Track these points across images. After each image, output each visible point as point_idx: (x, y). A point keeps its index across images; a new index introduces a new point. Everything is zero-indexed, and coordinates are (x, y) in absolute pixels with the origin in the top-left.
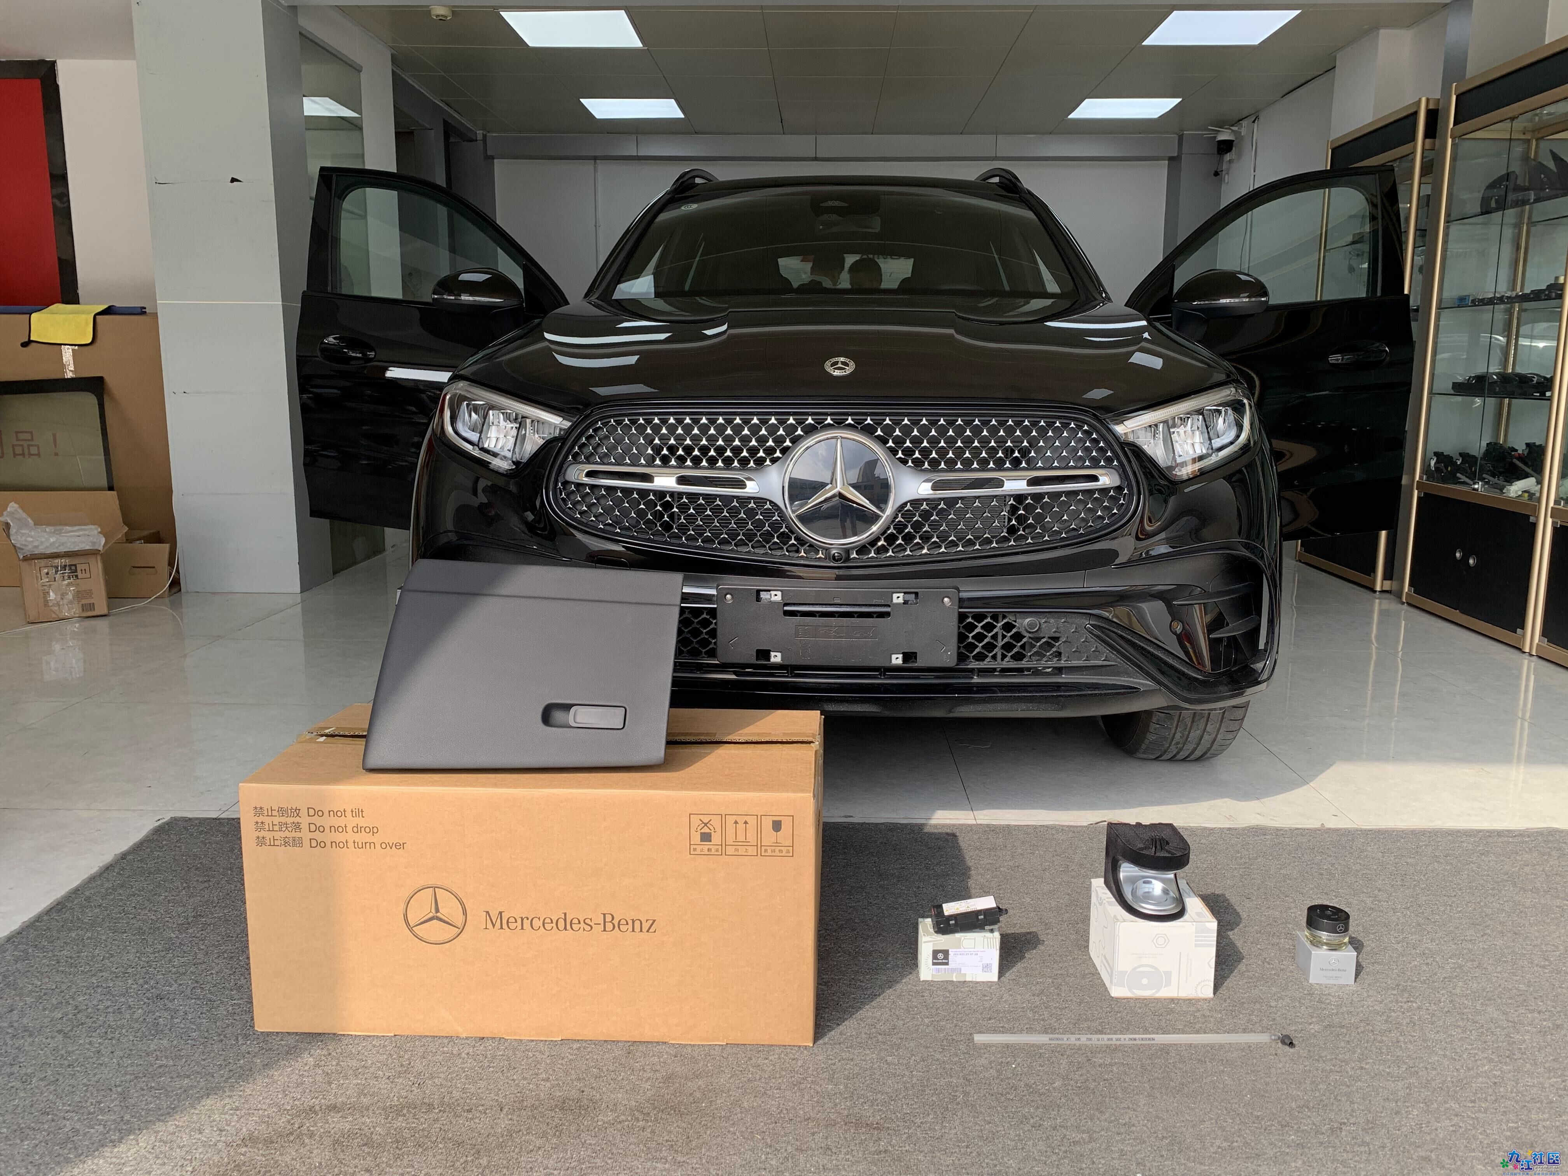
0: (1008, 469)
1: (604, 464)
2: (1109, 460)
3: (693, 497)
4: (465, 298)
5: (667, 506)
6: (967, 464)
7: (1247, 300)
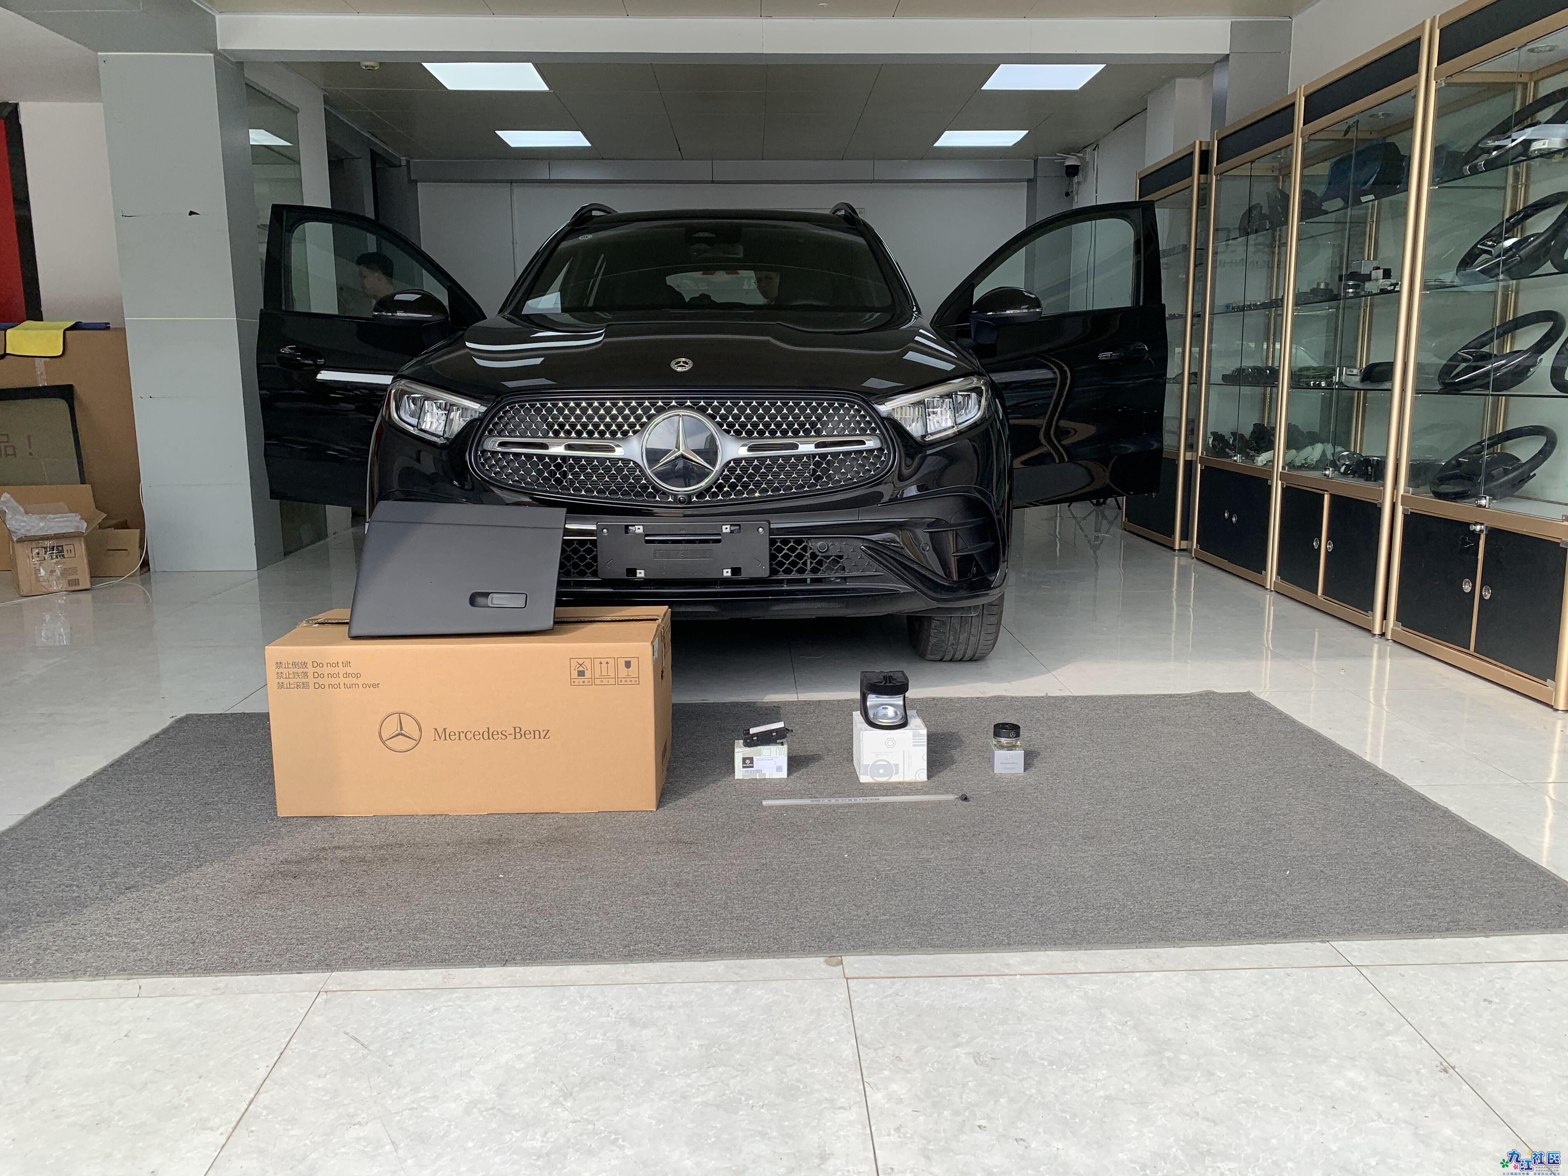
0: (801, 437)
1: (512, 437)
2: (873, 430)
3: (577, 459)
4: (400, 314)
5: (559, 467)
6: (773, 433)
7: (1026, 311)
